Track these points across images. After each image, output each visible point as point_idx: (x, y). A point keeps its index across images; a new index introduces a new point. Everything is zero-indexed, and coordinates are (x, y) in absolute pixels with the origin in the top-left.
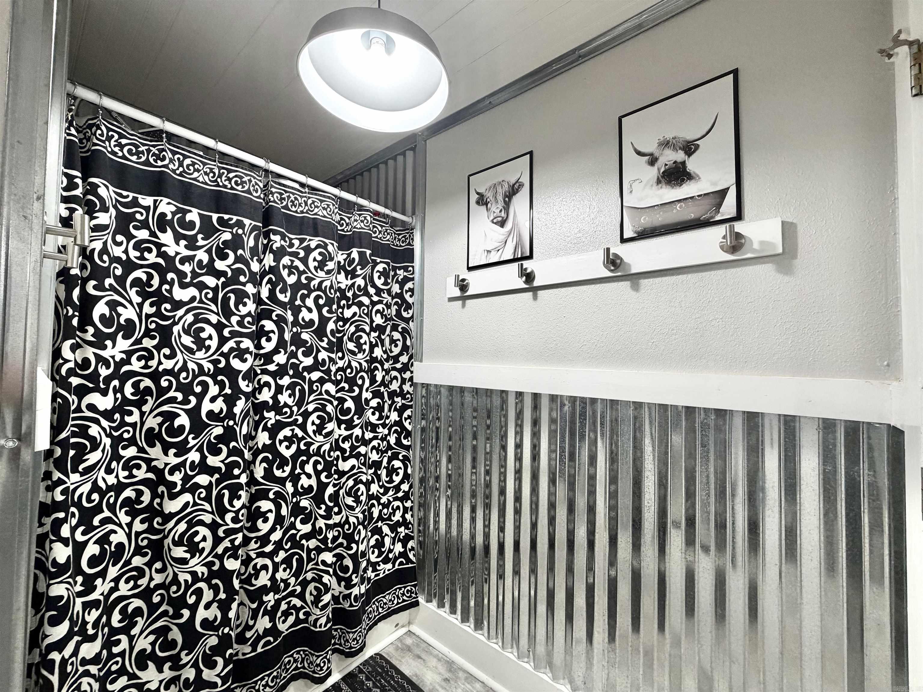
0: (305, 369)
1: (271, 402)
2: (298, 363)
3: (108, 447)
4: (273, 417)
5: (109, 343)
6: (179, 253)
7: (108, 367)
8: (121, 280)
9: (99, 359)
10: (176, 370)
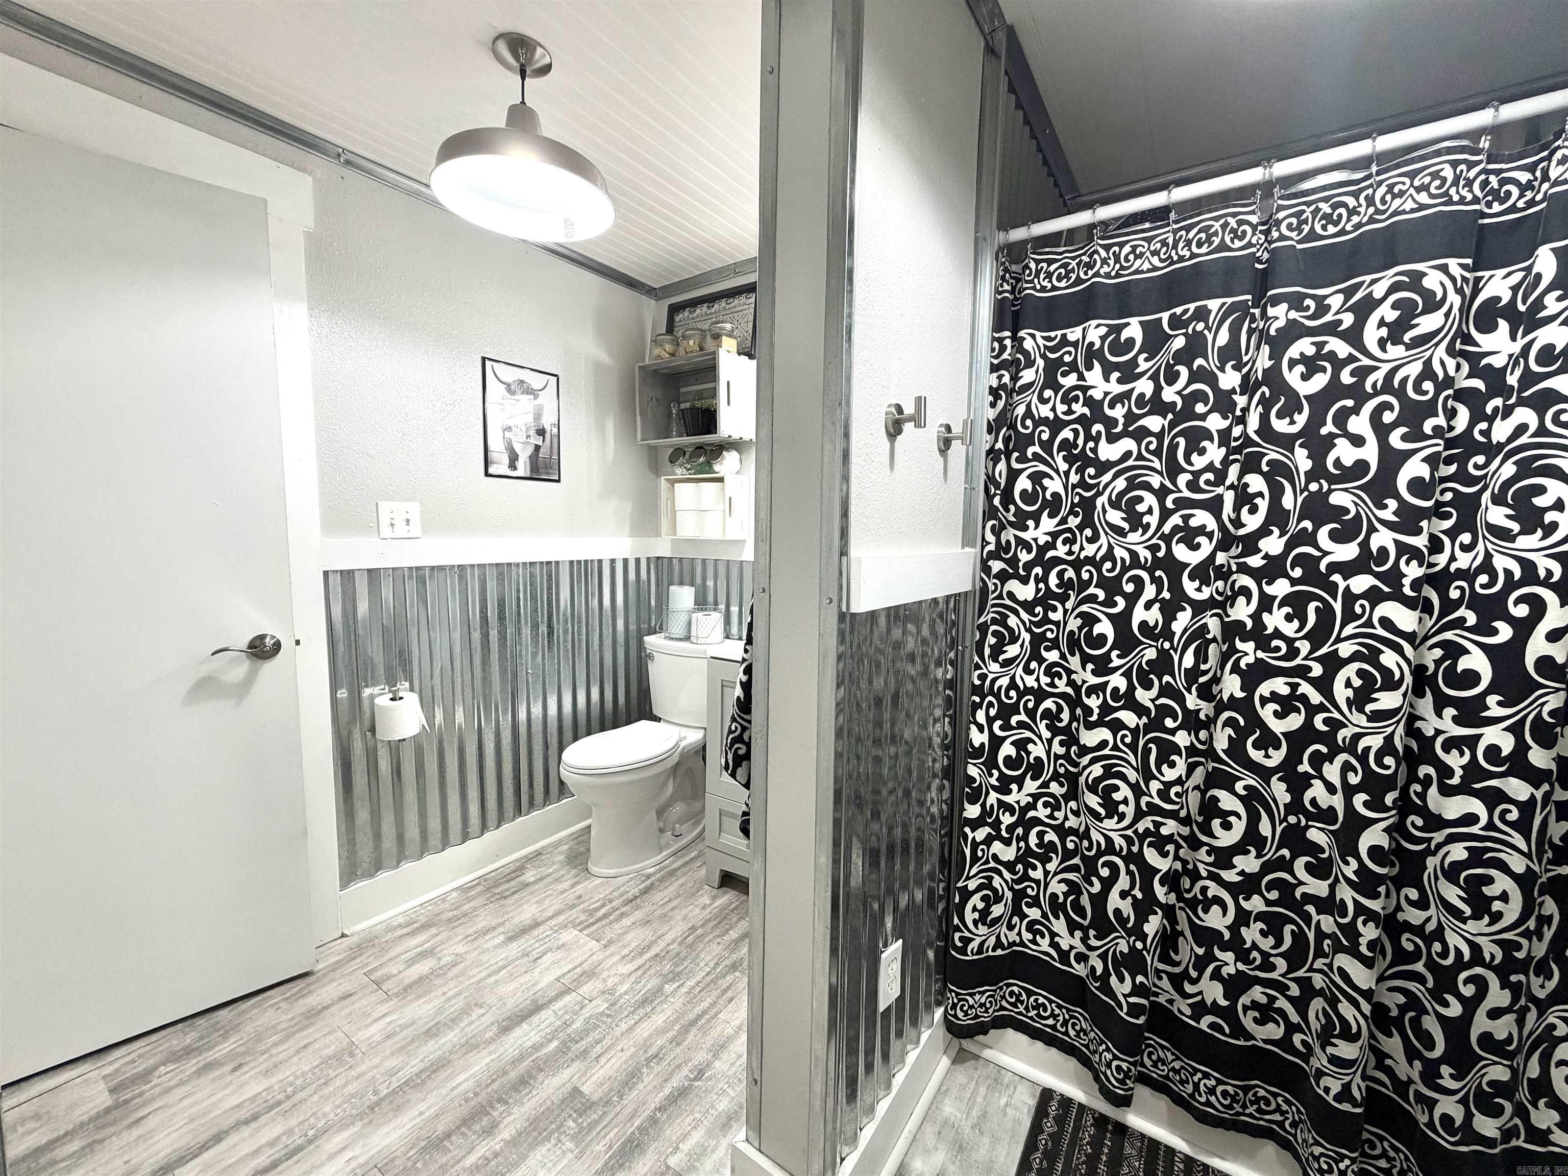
0: (1334, 567)
1: (1249, 624)
2: (1317, 553)
3: (1027, 643)
4: (1251, 652)
5: (1031, 523)
6: (1109, 393)
7: (1029, 551)
8: (1047, 446)
9: (1020, 542)
10: (1098, 558)
